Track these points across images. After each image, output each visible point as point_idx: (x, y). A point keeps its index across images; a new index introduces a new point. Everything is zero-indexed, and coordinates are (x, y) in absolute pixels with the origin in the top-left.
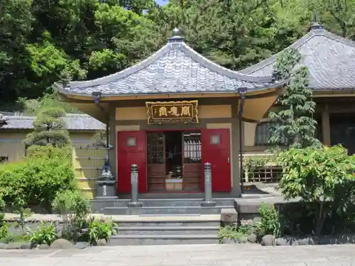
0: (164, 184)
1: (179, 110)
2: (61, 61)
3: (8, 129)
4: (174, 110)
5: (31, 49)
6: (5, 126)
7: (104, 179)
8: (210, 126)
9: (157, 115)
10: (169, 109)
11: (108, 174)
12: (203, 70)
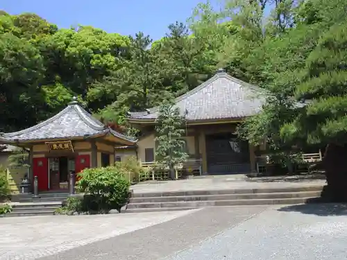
0: (59, 185)
1: (63, 146)
2: (68, 96)
3: (7, 152)
4: (61, 146)
5: (45, 89)
6: (5, 150)
7: (23, 184)
8: (80, 153)
9: (52, 149)
10: (58, 145)
11: (26, 181)
12: (80, 122)
